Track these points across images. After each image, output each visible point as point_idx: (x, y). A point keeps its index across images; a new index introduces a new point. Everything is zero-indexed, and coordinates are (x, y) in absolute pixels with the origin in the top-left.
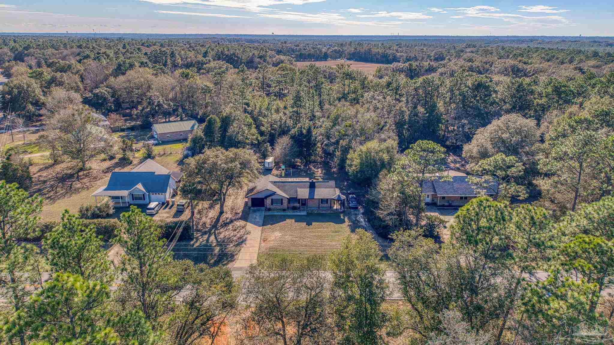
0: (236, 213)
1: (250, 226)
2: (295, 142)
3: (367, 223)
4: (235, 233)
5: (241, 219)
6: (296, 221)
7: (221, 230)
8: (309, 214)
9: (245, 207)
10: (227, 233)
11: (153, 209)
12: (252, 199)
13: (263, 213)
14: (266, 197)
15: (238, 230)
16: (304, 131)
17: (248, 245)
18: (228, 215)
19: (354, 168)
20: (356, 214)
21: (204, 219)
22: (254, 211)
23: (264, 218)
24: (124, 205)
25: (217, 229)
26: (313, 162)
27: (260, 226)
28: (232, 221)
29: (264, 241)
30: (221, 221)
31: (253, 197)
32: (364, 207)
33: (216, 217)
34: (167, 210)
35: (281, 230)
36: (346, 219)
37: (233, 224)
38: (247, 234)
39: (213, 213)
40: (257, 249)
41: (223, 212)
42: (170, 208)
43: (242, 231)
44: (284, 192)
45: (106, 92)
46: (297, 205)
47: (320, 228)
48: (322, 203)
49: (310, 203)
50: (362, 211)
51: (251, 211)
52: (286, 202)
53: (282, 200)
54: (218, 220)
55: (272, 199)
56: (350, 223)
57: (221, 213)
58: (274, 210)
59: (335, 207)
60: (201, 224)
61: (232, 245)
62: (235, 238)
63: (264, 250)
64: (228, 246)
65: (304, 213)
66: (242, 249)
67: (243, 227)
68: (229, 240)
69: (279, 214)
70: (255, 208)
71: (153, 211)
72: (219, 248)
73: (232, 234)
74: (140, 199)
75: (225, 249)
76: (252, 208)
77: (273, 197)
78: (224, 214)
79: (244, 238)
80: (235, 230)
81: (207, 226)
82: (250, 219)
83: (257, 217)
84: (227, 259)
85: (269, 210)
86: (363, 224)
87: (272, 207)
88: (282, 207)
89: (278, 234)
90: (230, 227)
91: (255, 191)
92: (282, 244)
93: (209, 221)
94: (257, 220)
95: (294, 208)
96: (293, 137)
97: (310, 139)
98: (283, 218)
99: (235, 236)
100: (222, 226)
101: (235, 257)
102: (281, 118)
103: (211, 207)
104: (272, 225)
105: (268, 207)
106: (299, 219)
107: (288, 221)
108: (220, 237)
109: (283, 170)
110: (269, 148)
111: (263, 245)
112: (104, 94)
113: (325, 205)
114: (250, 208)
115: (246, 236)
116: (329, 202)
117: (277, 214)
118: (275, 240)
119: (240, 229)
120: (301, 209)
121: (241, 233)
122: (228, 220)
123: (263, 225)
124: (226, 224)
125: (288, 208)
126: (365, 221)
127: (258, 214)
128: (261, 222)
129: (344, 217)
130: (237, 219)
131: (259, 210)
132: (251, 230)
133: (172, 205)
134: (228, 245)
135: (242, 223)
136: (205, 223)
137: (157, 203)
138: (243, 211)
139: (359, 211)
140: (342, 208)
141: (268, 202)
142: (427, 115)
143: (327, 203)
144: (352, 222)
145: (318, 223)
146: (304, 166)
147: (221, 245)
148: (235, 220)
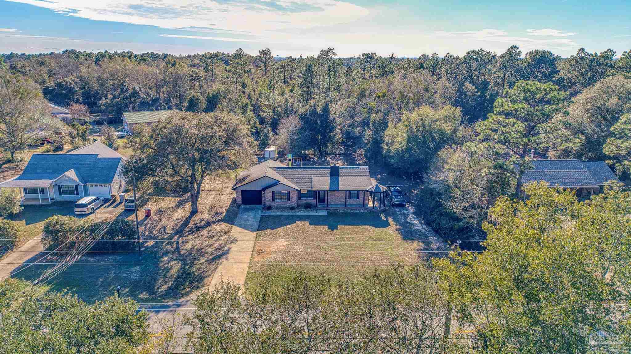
0: (217, 213)
1: (236, 231)
2: (306, 122)
3: (425, 227)
4: (212, 241)
5: (224, 220)
6: (310, 224)
7: (190, 237)
8: (330, 214)
9: (231, 205)
10: (198, 242)
11: (85, 206)
12: (243, 192)
13: (260, 213)
14: (264, 189)
15: (216, 238)
16: (319, 110)
17: (231, 261)
18: (204, 216)
19: (397, 146)
20: (405, 214)
21: (164, 222)
22: (247, 210)
23: (261, 220)
24: (45, 203)
25: (182, 235)
26: (331, 154)
27: (253, 231)
28: (208, 224)
29: (259, 254)
30: (190, 225)
31: (244, 188)
32: (413, 205)
33: (184, 219)
34: (110, 208)
35: (287, 237)
36: (390, 220)
37: (209, 228)
38: (232, 242)
39: (181, 213)
40: (246, 267)
41: (197, 212)
42: (115, 207)
43: (223, 238)
44: (292, 182)
45: (72, 82)
46: (312, 201)
47: (351, 234)
48: (350, 198)
49: (332, 199)
50: (412, 210)
51: (241, 210)
52: (295, 196)
53: (289, 192)
54: (186, 222)
55: (273, 193)
56: (398, 227)
57: (194, 212)
58: (277, 208)
59: (371, 205)
60: (158, 228)
61: (202, 261)
62: (210, 250)
63: (258, 268)
64: (196, 262)
65: (323, 213)
66: (220, 267)
67: (225, 233)
68: (200, 252)
69: (285, 214)
70: (248, 206)
71: (85, 209)
72: (180, 265)
73: (205, 244)
74: (71, 193)
75: (191, 266)
76: (243, 206)
77: (276, 189)
78: (198, 214)
79: (226, 248)
80: (212, 237)
81: (168, 231)
82: (237, 220)
83: (250, 219)
84: (191, 283)
85: (269, 208)
86: (419, 227)
87: (273, 204)
88: (288, 204)
89: (282, 243)
90: (205, 232)
91: (247, 180)
92: (290, 258)
93: (172, 224)
94: (249, 223)
95: (308, 206)
96: (303, 118)
97: (326, 119)
98: (291, 220)
99: (211, 245)
100: (192, 231)
101: (206, 280)
102: (286, 100)
103: (180, 204)
104: (272, 229)
105: (268, 204)
106: (315, 221)
107: (299, 224)
108: (185, 247)
109: (290, 160)
110: (271, 134)
111: (257, 259)
112: (70, 84)
113: (355, 202)
114: (239, 206)
115: (228, 246)
116: (361, 197)
117: (282, 214)
118: (278, 251)
119: (221, 236)
120: (319, 206)
121: (221, 242)
122: (203, 223)
123: (258, 230)
124: (198, 228)
125: (298, 206)
126: (421, 223)
127: (251, 214)
128: (256, 225)
129: (387, 219)
130: (219, 221)
131: (253, 209)
132: (239, 236)
133: (121, 203)
134: (195, 259)
135: (225, 226)
136: (164, 227)
137: (94, 197)
138: (228, 211)
139: (407, 210)
140: (382, 205)
141: (267, 196)
142: (479, 93)
143: (358, 198)
144: (400, 224)
145: (347, 227)
146: (319, 158)
147: (184, 260)
148: (214, 222)
